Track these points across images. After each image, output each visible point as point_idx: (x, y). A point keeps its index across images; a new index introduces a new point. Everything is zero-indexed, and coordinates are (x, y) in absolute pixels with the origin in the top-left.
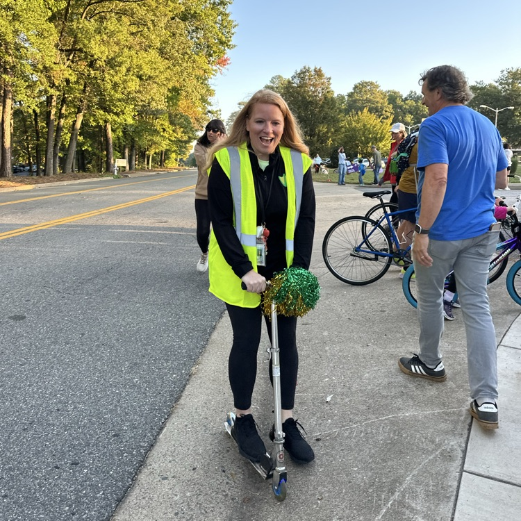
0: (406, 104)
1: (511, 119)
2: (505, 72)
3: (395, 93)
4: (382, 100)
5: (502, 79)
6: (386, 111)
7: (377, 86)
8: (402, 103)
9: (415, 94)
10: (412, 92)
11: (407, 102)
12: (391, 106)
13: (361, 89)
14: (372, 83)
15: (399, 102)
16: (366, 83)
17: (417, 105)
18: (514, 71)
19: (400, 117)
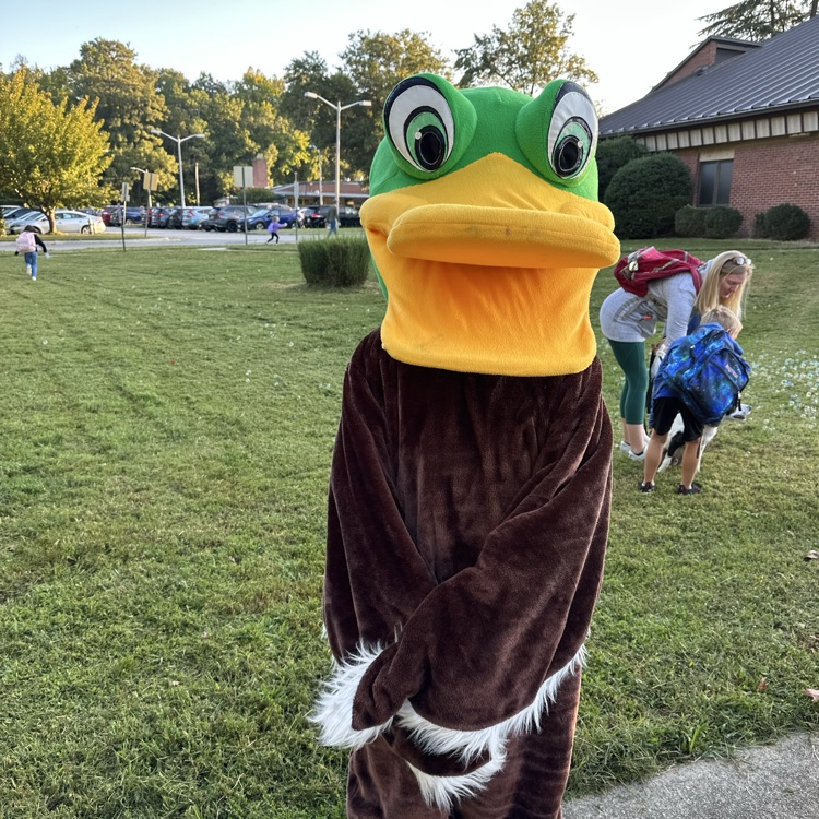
0: (192, 97)
1: (370, 134)
2: (357, 39)
3: (174, 75)
4: (143, 85)
5: (351, 52)
6: (153, 108)
7: (130, 54)
8: (186, 94)
9: (211, 79)
10: (204, 75)
11: (193, 93)
12: (162, 99)
13: (97, 55)
14: (119, 46)
15: (178, 91)
16: (107, 43)
17: (214, 102)
18: (372, 37)
19: (183, 124)
